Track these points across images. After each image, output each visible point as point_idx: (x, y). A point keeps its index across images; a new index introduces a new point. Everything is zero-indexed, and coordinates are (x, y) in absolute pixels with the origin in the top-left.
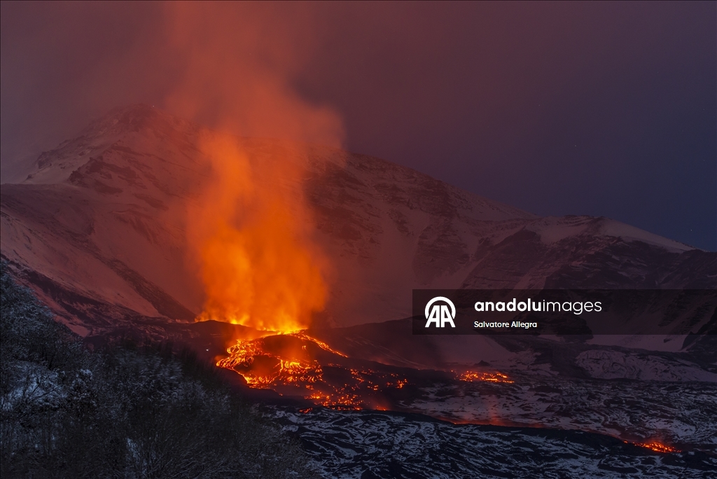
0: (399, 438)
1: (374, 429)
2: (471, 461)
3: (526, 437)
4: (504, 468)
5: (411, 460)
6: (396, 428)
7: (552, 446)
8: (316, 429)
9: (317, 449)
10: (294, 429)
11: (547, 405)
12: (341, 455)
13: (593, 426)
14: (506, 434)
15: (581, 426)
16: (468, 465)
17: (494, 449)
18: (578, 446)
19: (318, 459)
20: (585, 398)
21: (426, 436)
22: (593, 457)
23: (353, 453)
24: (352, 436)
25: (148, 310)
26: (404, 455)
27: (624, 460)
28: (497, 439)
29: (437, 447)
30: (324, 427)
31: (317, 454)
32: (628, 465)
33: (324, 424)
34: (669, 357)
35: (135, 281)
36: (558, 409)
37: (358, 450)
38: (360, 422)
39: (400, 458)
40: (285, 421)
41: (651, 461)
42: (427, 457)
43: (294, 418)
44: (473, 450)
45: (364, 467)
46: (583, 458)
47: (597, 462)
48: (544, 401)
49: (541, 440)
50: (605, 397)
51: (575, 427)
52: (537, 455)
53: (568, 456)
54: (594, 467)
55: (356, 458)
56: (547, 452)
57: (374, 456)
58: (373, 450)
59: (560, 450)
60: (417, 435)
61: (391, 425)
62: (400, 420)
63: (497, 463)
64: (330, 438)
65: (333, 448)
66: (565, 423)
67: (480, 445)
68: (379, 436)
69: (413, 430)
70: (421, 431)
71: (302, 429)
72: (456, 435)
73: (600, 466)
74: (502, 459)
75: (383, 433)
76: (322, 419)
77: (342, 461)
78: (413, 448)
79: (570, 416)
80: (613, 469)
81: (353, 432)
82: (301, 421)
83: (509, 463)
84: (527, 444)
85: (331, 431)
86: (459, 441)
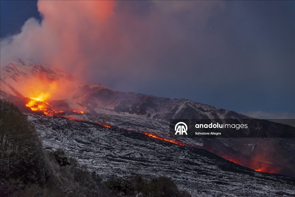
0: (60, 122)
1: (55, 120)
2: (73, 127)
3: (83, 123)
4: (79, 128)
5: (62, 126)
6: (59, 120)
7: (88, 125)
8: (44, 119)
9: (44, 123)
10: (40, 119)
11: (88, 117)
12: (48, 124)
13: (96, 122)
14: (80, 122)
15: (94, 122)
16: (72, 128)
17: (77, 125)
18: (93, 125)
19: (44, 125)
20: (95, 117)
21: (65, 122)
22: (95, 128)
23: (51, 124)
24: (51, 121)
25: (14, 94)
26: (60, 125)
27: (101, 129)
28: (78, 123)
29: (67, 124)
30: (46, 119)
31: (44, 124)
32: (102, 129)
33: (46, 118)
34: (111, 110)
35: (13, 89)
36: (90, 118)
37: (52, 124)
38: (53, 118)
39: (60, 126)
40: (39, 117)
41: (106, 129)
42: (65, 126)
43: (40, 117)
44: (73, 125)
45: (53, 127)
46: (93, 128)
47: (96, 128)
48: (87, 117)
49: (86, 124)
50: (99, 117)
51: (92, 122)
52: (85, 127)
53: (91, 127)
54: (95, 129)
55: (51, 125)
56: (87, 126)
57: (55, 125)
58: (55, 124)
59: (89, 126)
60: (63, 121)
61: (59, 119)
62: (60, 118)
63: (78, 128)
64: (47, 121)
65: (47, 123)
66: (91, 121)
67: (75, 124)
68: (56, 121)
69: (62, 120)
70: (64, 121)
71: (42, 119)
72: (70, 122)
73: (97, 129)
74: (79, 127)
75: (57, 121)
76: (46, 117)
77: (49, 125)
78: (62, 124)
79: (92, 120)
80: (99, 130)
81: (51, 120)
82: (42, 117)
83: (80, 128)
84: (84, 124)
85: (47, 120)
86: (71, 123)
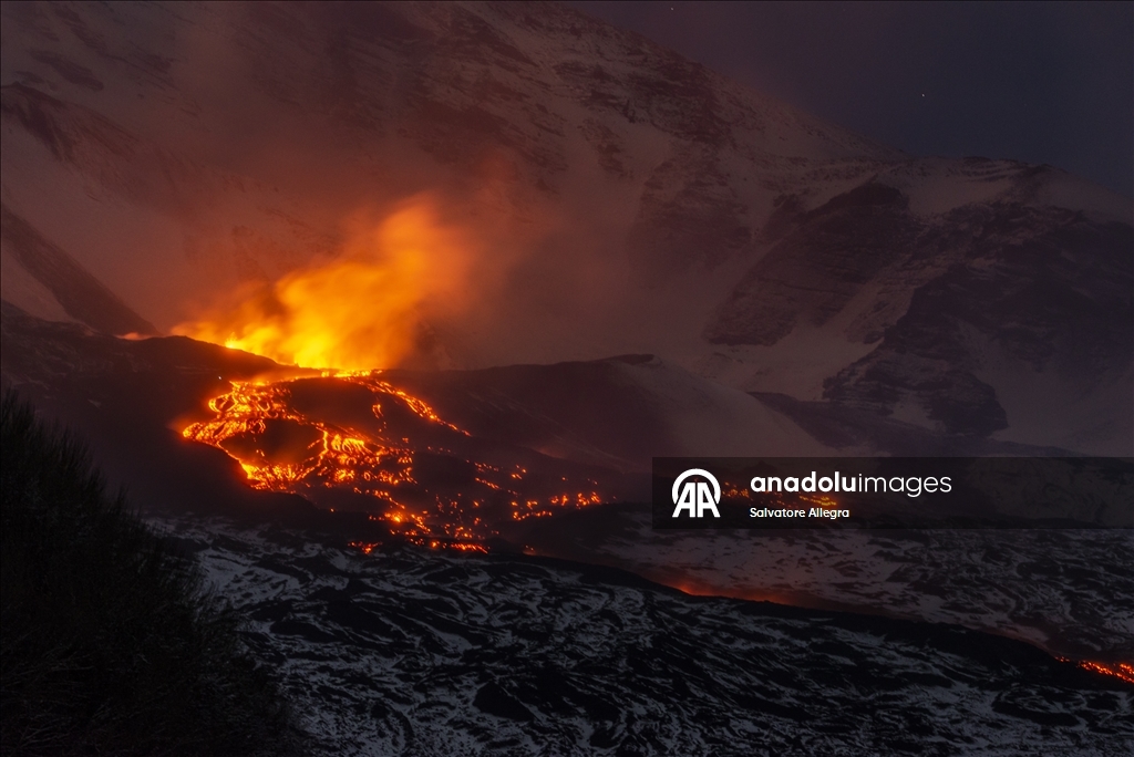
0: (566, 619)
1: (513, 594)
2: (718, 677)
3: (842, 634)
4: (788, 697)
5: (587, 667)
6: (561, 596)
7: (898, 657)
8: (386, 587)
9: (385, 631)
10: (339, 584)
11: (894, 567)
12: (436, 648)
13: (991, 619)
14: (799, 624)
15: (964, 616)
16: (710, 686)
17: (771, 655)
18: (951, 659)
19: (387, 652)
20: (977, 558)
21: (626, 618)
22: (984, 685)
23: (464, 645)
24: (465, 608)
26: (573, 655)
27: (1051, 697)
28: (778, 634)
29: (647, 642)
30: (406, 584)
31: (384, 640)
32: (1057, 708)
33: (404, 578)
36: (916, 576)
37: (474, 640)
38: (485, 578)
39: (566, 663)
40: (322, 566)
41: (1111, 704)
42: (623, 664)
43: (341, 562)
44: (725, 654)
45: (484, 677)
46: (963, 687)
47: (991, 696)
48: (890, 557)
49: (874, 642)
50: (1021, 558)
51: (948, 618)
52: (865, 673)
53: (931, 681)
54: (984, 708)
55: (469, 656)
56: (886, 669)
57: (508, 654)
58: (506, 639)
59: (913, 665)
60: (606, 614)
61: (552, 588)
62: (571, 579)
63: (774, 686)
64: (415, 607)
65: (420, 631)
66: (930, 607)
67: (740, 644)
68: (523, 611)
69: (597, 604)
70: (615, 605)
71: (355, 585)
72: (692, 619)
73: (997, 706)
74: (786, 678)
75: (532, 606)
76: (403, 566)
77: (439, 659)
78: (595, 642)
79: (941, 593)
80: (1024, 714)
81: (467, 598)
82: (356, 568)
83: (801, 686)
84: (844, 649)
85: (418, 594)
86: (697, 632)
